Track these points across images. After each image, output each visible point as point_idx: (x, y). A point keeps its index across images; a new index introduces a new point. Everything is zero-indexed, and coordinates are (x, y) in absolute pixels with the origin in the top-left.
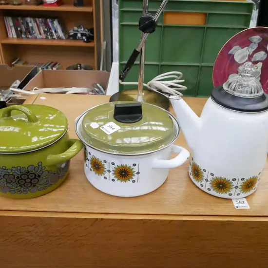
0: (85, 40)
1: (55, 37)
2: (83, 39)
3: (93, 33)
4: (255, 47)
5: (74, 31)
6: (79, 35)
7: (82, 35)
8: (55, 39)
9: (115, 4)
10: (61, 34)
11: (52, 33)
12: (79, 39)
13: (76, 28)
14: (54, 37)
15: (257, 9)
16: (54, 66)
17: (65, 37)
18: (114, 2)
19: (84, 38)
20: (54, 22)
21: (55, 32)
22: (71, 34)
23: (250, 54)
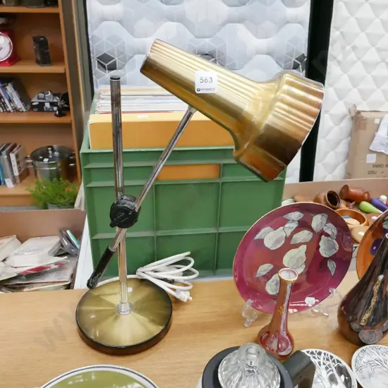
0: (57, 113)
1: (10, 108)
2: (53, 111)
3: (67, 103)
4: (295, 225)
5: (38, 98)
6: (47, 105)
7: (52, 104)
8: (10, 112)
9: (97, 68)
10: (18, 104)
11: (4, 103)
12: (48, 111)
13: (41, 95)
14: (8, 110)
15: (303, 70)
16: (11, 150)
17: (26, 109)
18: (95, 67)
19: (55, 108)
20: (7, 87)
21: (10, 101)
22: (34, 104)
23: (288, 235)
